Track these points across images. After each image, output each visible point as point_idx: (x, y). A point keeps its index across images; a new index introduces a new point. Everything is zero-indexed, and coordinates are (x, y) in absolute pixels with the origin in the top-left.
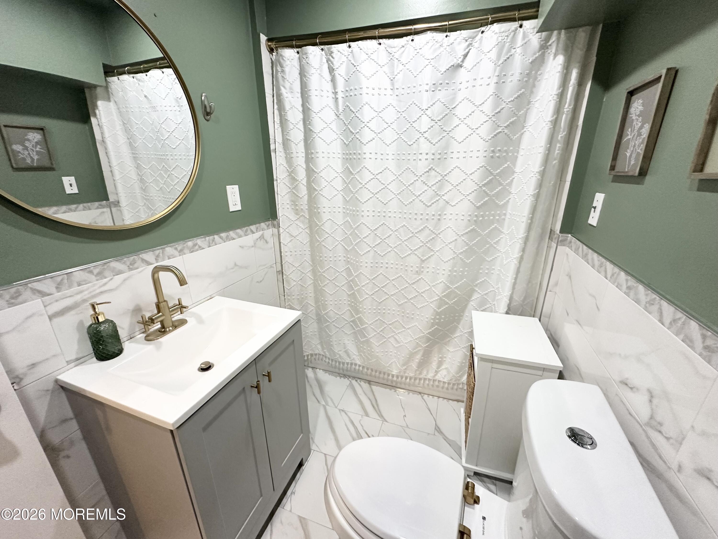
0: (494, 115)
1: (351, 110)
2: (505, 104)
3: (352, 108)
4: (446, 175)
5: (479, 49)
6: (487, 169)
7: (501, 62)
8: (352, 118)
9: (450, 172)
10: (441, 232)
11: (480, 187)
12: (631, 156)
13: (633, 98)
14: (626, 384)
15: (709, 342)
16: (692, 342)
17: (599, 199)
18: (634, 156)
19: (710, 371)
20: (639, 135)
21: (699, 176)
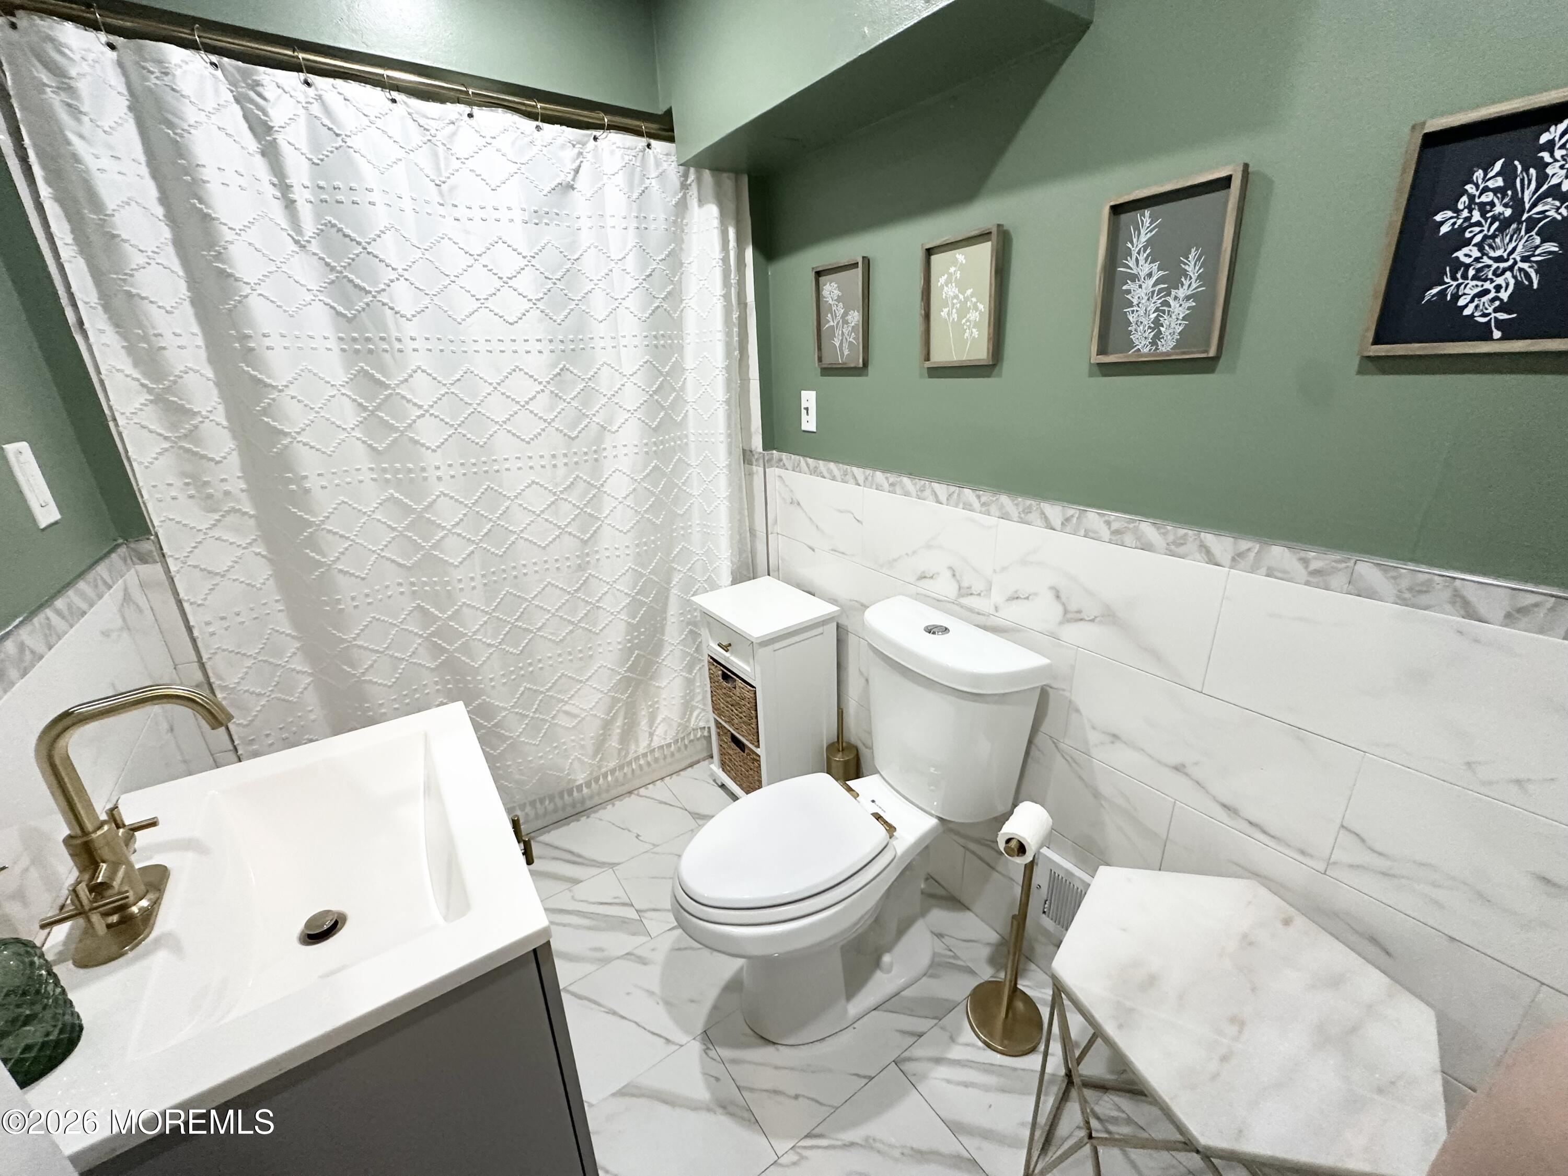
0: (644, 280)
1: (345, 236)
2: (655, 263)
3: (348, 231)
4: (590, 379)
5: (597, 166)
6: (654, 366)
7: (635, 195)
8: (357, 255)
9: (596, 373)
10: (605, 482)
11: (651, 395)
12: (841, 343)
13: (822, 279)
14: (925, 577)
15: (983, 499)
16: (971, 505)
17: (809, 398)
18: (845, 345)
19: (992, 520)
20: (846, 322)
21: (927, 364)
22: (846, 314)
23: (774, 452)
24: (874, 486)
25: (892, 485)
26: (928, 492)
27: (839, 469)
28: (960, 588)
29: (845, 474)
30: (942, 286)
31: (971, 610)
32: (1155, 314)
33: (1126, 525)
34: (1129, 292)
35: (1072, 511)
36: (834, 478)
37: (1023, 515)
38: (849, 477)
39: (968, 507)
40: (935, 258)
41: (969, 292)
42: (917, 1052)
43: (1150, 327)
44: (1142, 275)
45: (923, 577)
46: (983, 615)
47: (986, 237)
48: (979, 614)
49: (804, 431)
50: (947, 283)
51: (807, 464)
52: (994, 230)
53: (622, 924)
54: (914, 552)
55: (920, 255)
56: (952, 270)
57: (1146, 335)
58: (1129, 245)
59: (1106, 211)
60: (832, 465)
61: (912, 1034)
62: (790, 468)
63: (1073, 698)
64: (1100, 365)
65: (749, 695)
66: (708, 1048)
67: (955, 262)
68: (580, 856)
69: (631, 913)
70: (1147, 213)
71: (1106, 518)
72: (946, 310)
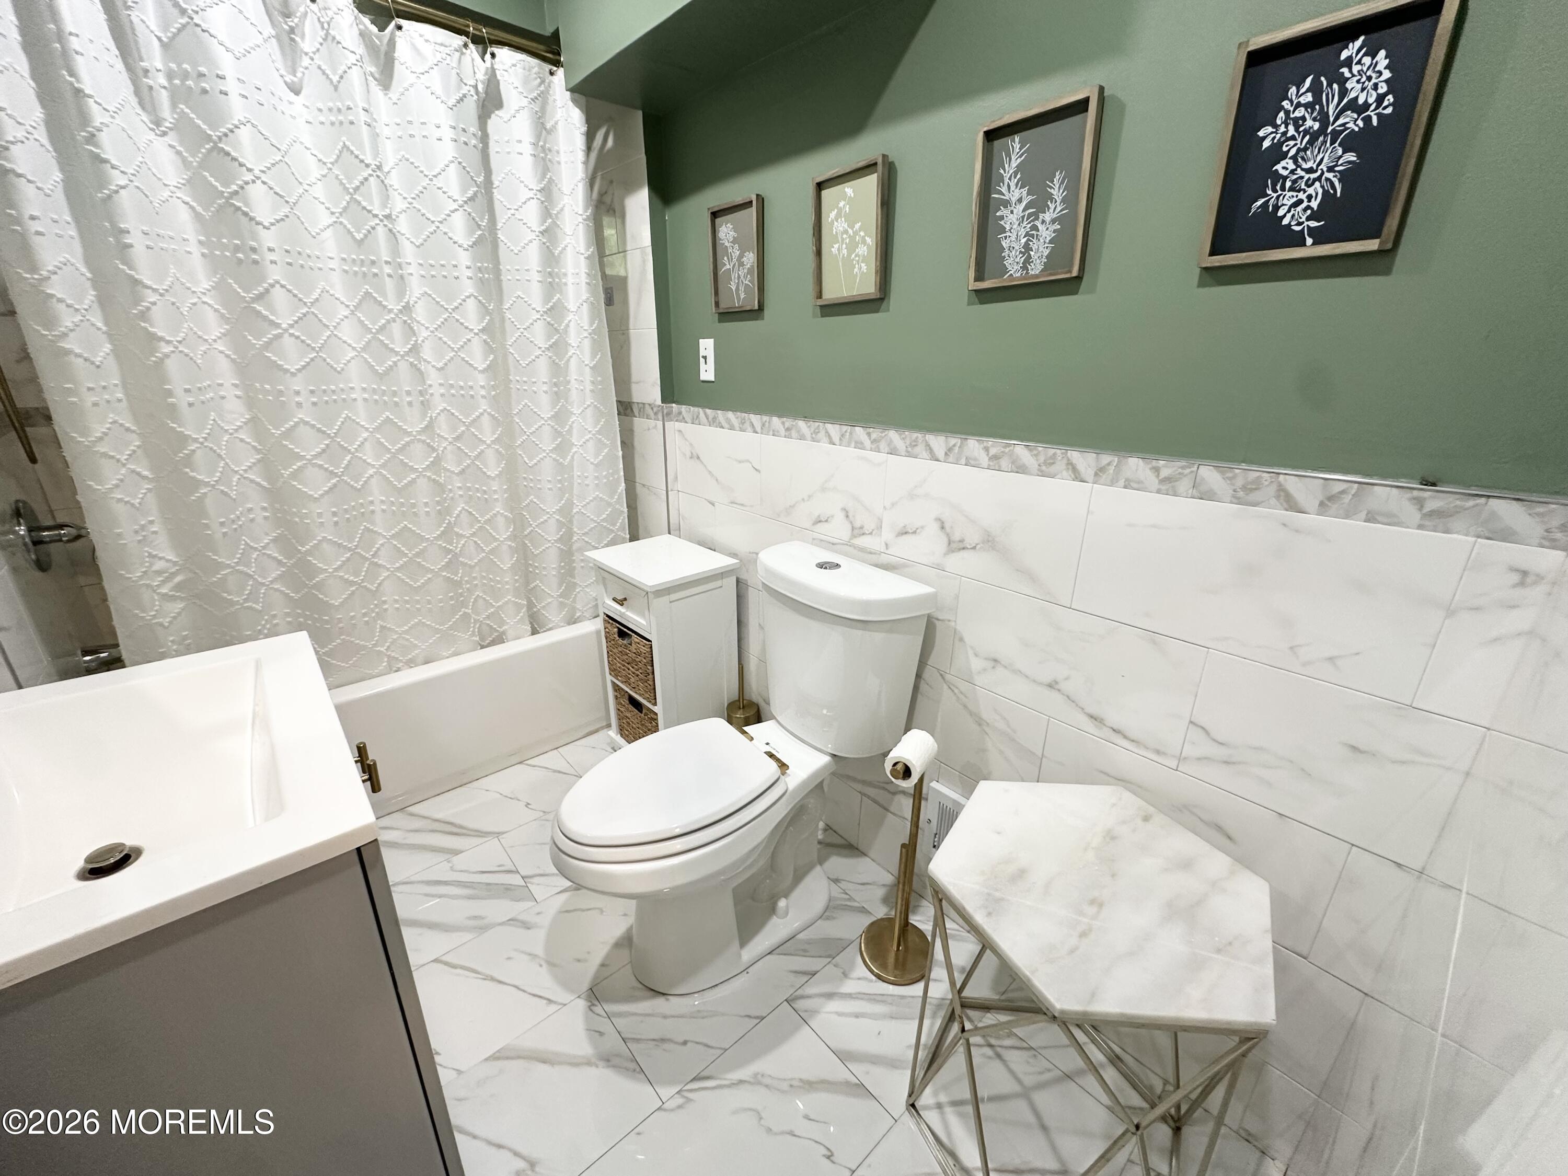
12: (737, 289)
13: (718, 221)
14: (820, 521)
15: (874, 436)
16: (862, 443)
17: (707, 346)
18: (742, 288)
19: (882, 457)
20: (741, 264)
21: (820, 302)
22: (741, 256)
23: (674, 405)
24: (771, 433)
25: (788, 429)
26: (822, 434)
27: (737, 418)
28: (853, 529)
29: (743, 422)
30: (832, 221)
31: (862, 550)
32: (1026, 239)
33: (1003, 450)
34: (1002, 218)
35: (954, 441)
36: (732, 428)
37: (910, 449)
38: (747, 425)
39: (859, 445)
40: (825, 193)
41: (857, 226)
42: (810, 990)
43: (1021, 252)
44: (1014, 200)
45: (819, 521)
46: (875, 554)
47: (873, 167)
48: (871, 553)
49: (703, 381)
50: (838, 216)
51: (705, 414)
52: (880, 161)
53: (507, 891)
54: (810, 497)
55: (811, 190)
56: (841, 204)
57: (1018, 260)
58: (1002, 171)
59: (981, 136)
60: (730, 415)
61: (804, 973)
62: (689, 420)
63: (958, 628)
64: (977, 292)
65: (644, 650)
66: (593, 1005)
67: (844, 196)
68: (461, 827)
69: (516, 880)
70: (1017, 139)
71: (985, 444)
72: (836, 246)
